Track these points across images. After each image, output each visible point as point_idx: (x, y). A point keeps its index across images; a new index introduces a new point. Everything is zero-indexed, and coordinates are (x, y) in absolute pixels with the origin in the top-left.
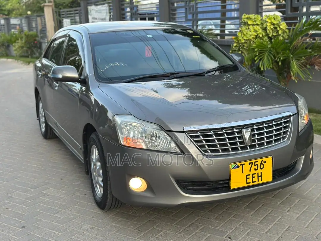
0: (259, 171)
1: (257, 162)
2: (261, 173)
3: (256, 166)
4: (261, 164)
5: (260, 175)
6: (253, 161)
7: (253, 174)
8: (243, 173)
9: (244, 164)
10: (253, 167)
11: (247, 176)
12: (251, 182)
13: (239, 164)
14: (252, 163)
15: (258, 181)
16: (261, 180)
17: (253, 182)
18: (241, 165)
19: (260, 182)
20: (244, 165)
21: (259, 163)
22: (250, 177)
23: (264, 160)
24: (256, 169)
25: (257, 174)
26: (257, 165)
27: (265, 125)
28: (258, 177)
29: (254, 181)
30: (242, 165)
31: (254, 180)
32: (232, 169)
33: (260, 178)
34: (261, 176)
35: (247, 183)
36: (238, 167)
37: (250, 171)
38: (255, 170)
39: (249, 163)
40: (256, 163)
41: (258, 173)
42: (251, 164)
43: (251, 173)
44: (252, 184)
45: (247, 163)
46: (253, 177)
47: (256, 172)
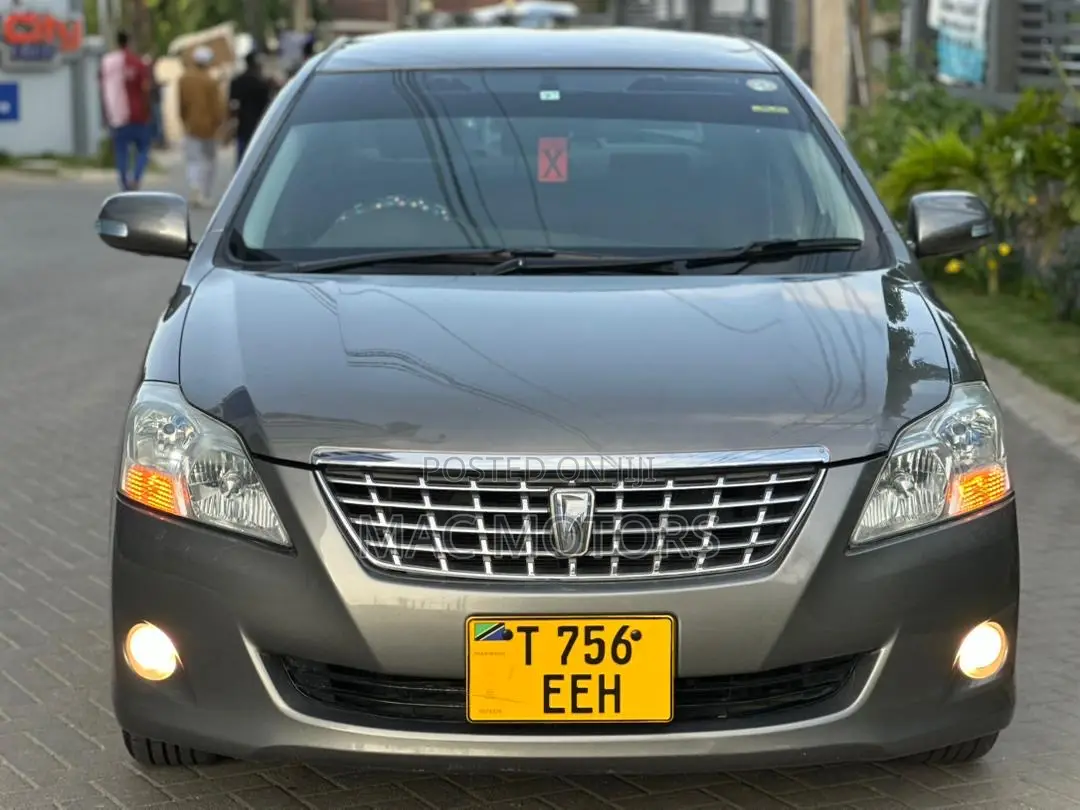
0: (608, 668)
1: (601, 628)
2: (617, 678)
3: (595, 646)
4: (618, 640)
5: (609, 685)
6: (581, 625)
7: (575, 678)
8: (528, 661)
9: (536, 629)
10: (580, 648)
11: (548, 678)
12: (568, 707)
13: (511, 626)
14: (574, 630)
15: (602, 710)
16: (617, 709)
17: (575, 709)
18: (520, 629)
19: (610, 715)
20: (533, 634)
21: (608, 637)
22: (565, 685)
23: (634, 625)
24: (594, 656)
25: (595, 680)
26: (601, 643)
27: (670, 486)
28: (603, 692)
29: (579, 706)
30: (529, 631)
31: (583, 701)
32: (478, 639)
33: (609, 699)
34: (616, 692)
35: (548, 710)
36: (508, 636)
37: (564, 661)
38: (588, 659)
39: (561, 631)
40: (594, 635)
41: (602, 678)
42: (568, 635)
43: (567, 672)
44: (569, 716)
45: (549, 628)
46: (575, 691)
47: (594, 671)
